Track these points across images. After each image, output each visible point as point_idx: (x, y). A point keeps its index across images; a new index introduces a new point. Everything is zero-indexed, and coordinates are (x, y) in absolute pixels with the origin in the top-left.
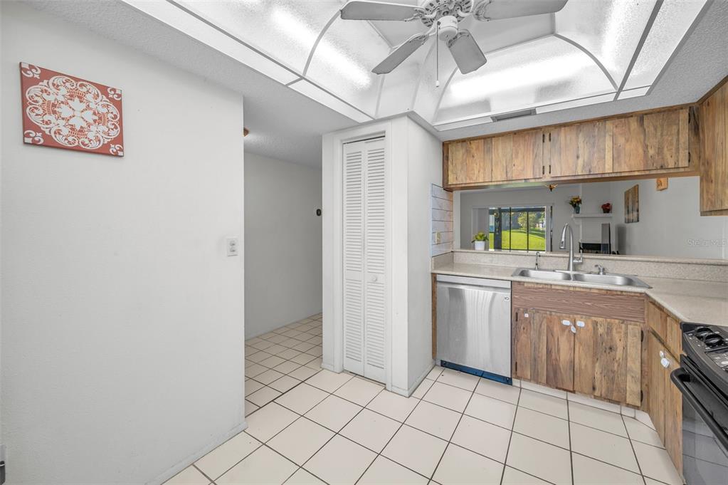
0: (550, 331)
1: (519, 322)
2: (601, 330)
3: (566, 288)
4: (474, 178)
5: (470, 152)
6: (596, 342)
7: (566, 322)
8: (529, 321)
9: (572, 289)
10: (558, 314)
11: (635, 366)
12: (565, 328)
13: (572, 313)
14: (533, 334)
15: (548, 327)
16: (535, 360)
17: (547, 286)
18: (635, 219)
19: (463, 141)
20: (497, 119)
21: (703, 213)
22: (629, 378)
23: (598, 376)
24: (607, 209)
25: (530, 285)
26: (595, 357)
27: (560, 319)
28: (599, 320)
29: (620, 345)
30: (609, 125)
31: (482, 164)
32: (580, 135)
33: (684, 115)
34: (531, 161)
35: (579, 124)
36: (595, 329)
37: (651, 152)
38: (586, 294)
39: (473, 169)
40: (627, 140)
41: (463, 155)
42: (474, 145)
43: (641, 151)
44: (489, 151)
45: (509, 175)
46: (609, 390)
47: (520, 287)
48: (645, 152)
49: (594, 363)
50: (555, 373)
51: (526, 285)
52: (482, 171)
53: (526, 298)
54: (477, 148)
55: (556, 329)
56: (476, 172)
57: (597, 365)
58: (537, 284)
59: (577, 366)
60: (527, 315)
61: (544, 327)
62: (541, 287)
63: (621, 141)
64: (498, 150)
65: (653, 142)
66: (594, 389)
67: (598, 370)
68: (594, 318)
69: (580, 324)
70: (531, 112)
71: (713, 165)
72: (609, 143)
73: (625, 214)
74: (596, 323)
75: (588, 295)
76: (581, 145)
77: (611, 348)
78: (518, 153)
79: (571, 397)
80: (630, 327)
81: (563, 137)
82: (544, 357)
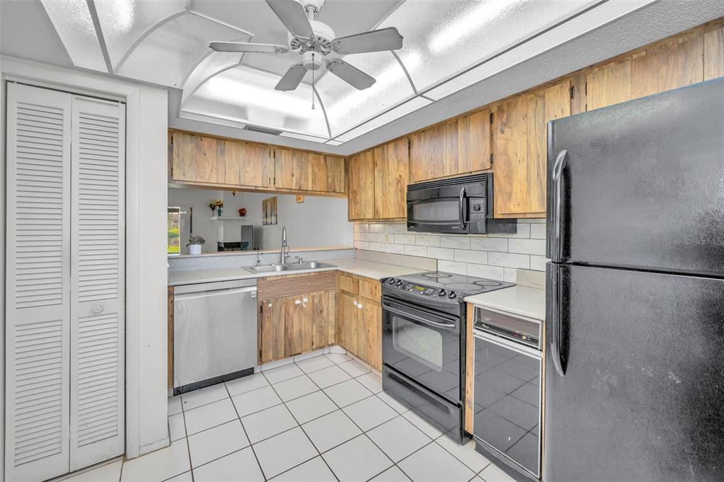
0: (287, 311)
1: (264, 313)
2: (316, 301)
3: (296, 276)
4: (206, 178)
5: (201, 148)
6: (313, 310)
7: (298, 302)
8: (272, 310)
9: (299, 276)
10: (291, 298)
11: (332, 318)
12: (296, 306)
13: (299, 294)
14: (275, 319)
15: (286, 309)
16: (276, 341)
17: (282, 277)
18: (274, 221)
19: (192, 134)
20: (250, 128)
21: (350, 220)
22: (330, 327)
23: (314, 334)
24: (242, 213)
25: (271, 279)
26: (313, 321)
27: (294, 300)
28: (314, 294)
29: (325, 307)
30: (310, 156)
31: (215, 165)
32: (294, 159)
33: (342, 162)
34: (261, 171)
35: (294, 151)
36: (313, 301)
37: (330, 181)
38: (308, 277)
39: (204, 168)
40: (319, 170)
41: (192, 150)
42: (206, 142)
43: (325, 179)
44: (223, 152)
45: (242, 180)
46: (321, 341)
47: (263, 282)
48: (327, 180)
49: (312, 325)
50: (290, 345)
51: (268, 279)
52: (214, 171)
53: (268, 291)
54: (210, 146)
55: (291, 310)
56: (209, 172)
57: (314, 326)
58: (277, 276)
59: (303, 332)
60: (270, 305)
61: (283, 310)
62: (279, 278)
63: (316, 170)
64: (231, 154)
65: (330, 174)
66: (313, 344)
67: (314, 330)
68: (312, 294)
69: (305, 300)
70: (277, 133)
71: (359, 194)
72: (310, 170)
73: (263, 218)
74: (313, 296)
75: (308, 278)
76: (295, 167)
77: (321, 311)
78: (249, 162)
79: (297, 359)
80: (330, 293)
81: (284, 157)
82: (283, 335)
